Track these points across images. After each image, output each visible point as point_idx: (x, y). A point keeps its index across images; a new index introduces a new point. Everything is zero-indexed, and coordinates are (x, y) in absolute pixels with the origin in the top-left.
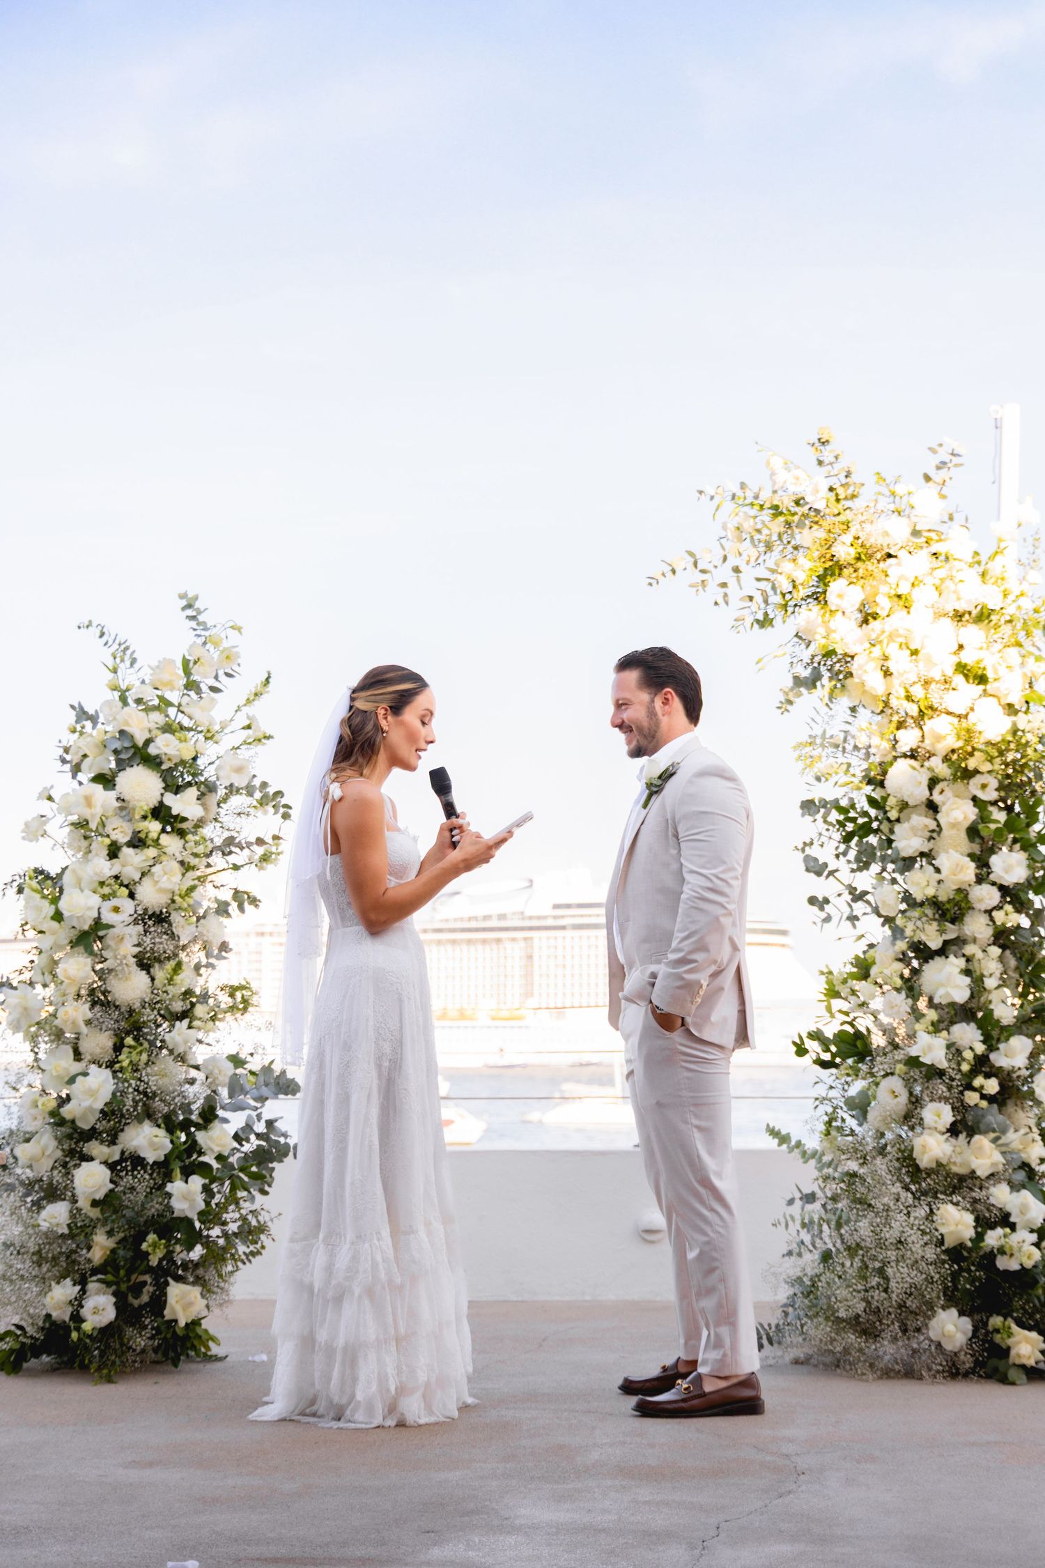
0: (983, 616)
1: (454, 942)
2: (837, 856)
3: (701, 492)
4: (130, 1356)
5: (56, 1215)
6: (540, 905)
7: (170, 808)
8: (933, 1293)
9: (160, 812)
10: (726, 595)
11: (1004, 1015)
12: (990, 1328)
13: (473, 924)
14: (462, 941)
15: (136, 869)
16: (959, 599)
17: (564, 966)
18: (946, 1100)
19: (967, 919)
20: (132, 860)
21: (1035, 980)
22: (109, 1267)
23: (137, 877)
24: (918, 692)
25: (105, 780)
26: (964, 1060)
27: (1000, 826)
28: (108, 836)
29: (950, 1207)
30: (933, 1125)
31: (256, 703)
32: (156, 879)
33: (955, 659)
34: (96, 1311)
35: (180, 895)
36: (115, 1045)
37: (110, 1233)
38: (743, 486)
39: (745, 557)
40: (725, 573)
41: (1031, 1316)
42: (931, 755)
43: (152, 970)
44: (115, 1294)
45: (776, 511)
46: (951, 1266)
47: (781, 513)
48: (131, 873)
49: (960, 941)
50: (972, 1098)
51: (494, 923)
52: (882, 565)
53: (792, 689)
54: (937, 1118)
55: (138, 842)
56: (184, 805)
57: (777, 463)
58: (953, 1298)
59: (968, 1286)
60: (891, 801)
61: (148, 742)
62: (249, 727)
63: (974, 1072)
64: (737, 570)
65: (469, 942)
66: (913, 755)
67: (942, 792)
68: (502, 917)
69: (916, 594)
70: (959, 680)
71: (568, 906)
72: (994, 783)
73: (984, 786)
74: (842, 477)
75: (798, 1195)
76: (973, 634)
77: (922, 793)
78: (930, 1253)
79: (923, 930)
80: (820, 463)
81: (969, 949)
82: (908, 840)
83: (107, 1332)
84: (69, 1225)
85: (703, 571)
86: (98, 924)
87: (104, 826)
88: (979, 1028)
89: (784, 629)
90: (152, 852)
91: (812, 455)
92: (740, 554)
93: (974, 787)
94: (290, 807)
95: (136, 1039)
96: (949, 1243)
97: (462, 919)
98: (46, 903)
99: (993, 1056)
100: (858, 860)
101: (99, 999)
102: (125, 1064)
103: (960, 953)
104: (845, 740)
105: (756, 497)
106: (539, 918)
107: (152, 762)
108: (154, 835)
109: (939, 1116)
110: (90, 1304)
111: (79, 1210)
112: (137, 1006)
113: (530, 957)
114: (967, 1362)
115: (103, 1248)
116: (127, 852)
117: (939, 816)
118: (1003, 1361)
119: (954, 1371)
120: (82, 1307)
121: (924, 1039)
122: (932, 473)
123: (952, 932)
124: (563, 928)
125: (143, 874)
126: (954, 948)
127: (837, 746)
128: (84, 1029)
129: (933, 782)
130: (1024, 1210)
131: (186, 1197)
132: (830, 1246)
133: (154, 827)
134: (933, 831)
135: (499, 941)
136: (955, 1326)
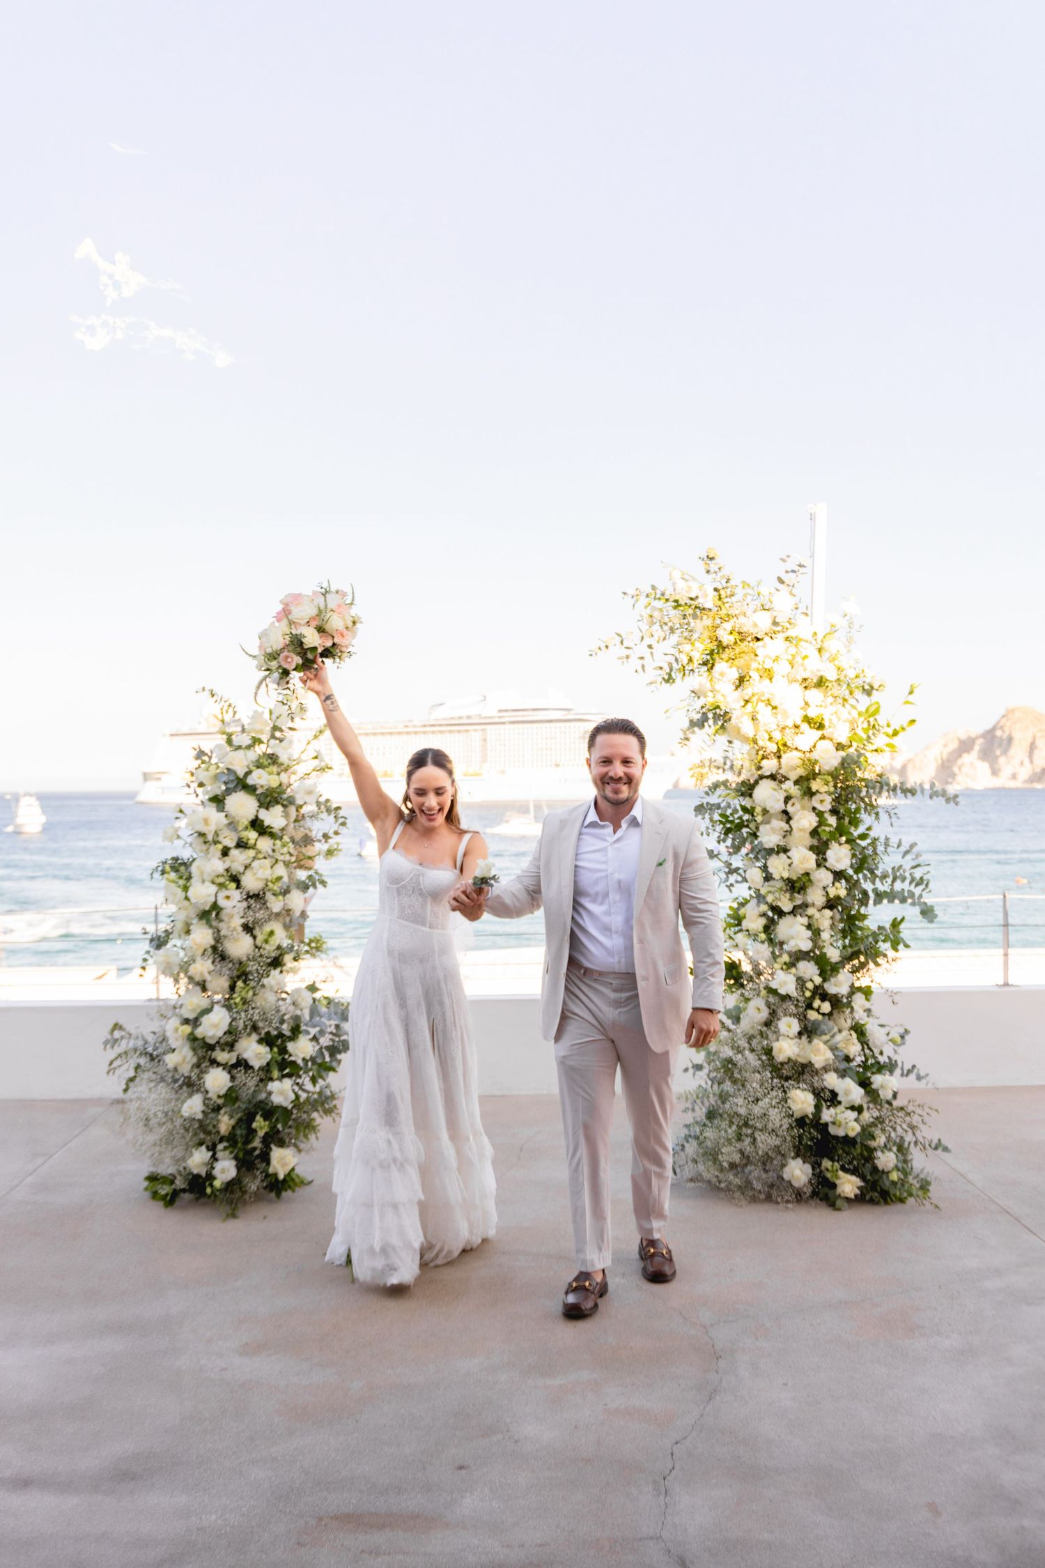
0: (820, 683)
1: (441, 732)
2: (719, 842)
3: (625, 593)
4: (247, 1197)
5: (193, 1106)
6: (490, 711)
7: (263, 821)
8: (787, 1147)
9: (256, 824)
10: (643, 666)
11: (833, 955)
12: (823, 1168)
13: (453, 722)
14: (446, 731)
15: (242, 864)
16: (805, 670)
17: (504, 745)
18: (794, 1015)
19: (809, 891)
20: (238, 858)
21: (852, 927)
22: (231, 1139)
23: (241, 869)
24: (777, 736)
25: (218, 801)
26: (807, 989)
27: (832, 829)
28: (220, 843)
29: (798, 1092)
30: (786, 1033)
31: (320, 737)
32: (255, 871)
33: (802, 713)
34: (223, 1171)
35: (271, 881)
36: (230, 986)
37: (231, 1117)
38: (654, 588)
39: (656, 638)
40: (642, 649)
41: (850, 1163)
42: (787, 779)
43: (254, 932)
44: (236, 1158)
45: (677, 604)
46: (798, 1131)
47: (680, 605)
48: (237, 867)
49: (805, 905)
50: (812, 1015)
51: (465, 721)
52: (751, 644)
53: (688, 729)
54: (788, 1028)
55: (242, 845)
56: (274, 818)
57: (677, 575)
58: (800, 1151)
59: (809, 1143)
60: (758, 810)
61: (248, 773)
62: (316, 757)
63: (813, 997)
64: (650, 647)
65: (450, 732)
66: (773, 777)
67: (793, 804)
68: (469, 717)
69: (776, 667)
70: (805, 726)
71: (506, 711)
72: (828, 799)
73: (822, 801)
74: (724, 582)
75: (690, 1065)
76: (815, 695)
77: (780, 806)
78: (786, 1123)
79: (780, 900)
80: (708, 572)
81: (810, 911)
82: (769, 836)
83: (230, 1186)
84: (203, 1112)
85: (627, 648)
86: (215, 906)
87: (218, 836)
88: (817, 963)
89: (684, 685)
90: (251, 853)
91: (701, 567)
92: (652, 636)
93: (815, 802)
94: (346, 818)
95: (245, 982)
96: (797, 1115)
97: (446, 719)
98: (179, 890)
99: (826, 986)
100: (733, 846)
101: (218, 953)
102: (238, 1000)
103: (803, 914)
104: (725, 764)
105: (663, 594)
106: (490, 718)
107: (251, 789)
108: (252, 842)
109: (790, 1027)
110: (219, 1166)
111: (210, 1099)
112: (245, 959)
113: (485, 740)
114: (808, 1191)
115: (226, 1124)
116: (235, 853)
117: (791, 822)
118: (832, 1191)
119: (799, 1197)
120: (214, 1168)
121: (781, 975)
122: (785, 577)
123: (799, 900)
124: (504, 723)
125: (246, 867)
126: (800, 911)
127: (718, 768)
128: (208, 978)
129: (787, 799)
130: (847, 1093)
131: (281, 1093)
132: (713, 1103)
133: (252, 835)
134: (786, 831)
135: (467, 731)
136: (801, 1171)
